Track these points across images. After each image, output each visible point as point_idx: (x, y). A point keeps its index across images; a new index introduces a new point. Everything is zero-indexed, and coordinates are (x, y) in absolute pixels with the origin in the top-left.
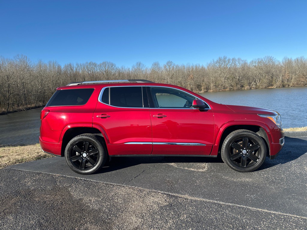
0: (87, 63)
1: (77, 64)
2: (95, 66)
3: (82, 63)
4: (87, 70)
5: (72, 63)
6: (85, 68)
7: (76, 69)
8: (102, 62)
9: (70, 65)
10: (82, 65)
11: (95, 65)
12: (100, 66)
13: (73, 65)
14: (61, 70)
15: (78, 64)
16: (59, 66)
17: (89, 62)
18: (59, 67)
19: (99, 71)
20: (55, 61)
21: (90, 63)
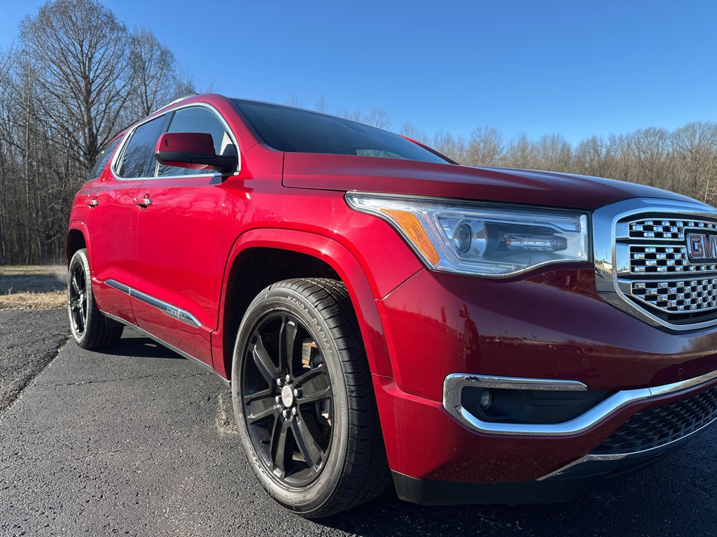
0: (638, 132)
1: (612, 139)
2: (661, 138)
3: (625, 134)
4: (636, 151)
5: (598, 137)
6: (633, 146)
7: (608, 151)
8: (682, 125)
9: (594, 141)
10: (624, 137)
11: (661, 134)
12: (677, 135)
13: (601, 141)
14: (569, 155)
15: (614, 137)
16: (564, 146)
17: (644, 128)
18: (566, 148)
19: (671, 150)
20: (556, 135)
21: (647, 132)
